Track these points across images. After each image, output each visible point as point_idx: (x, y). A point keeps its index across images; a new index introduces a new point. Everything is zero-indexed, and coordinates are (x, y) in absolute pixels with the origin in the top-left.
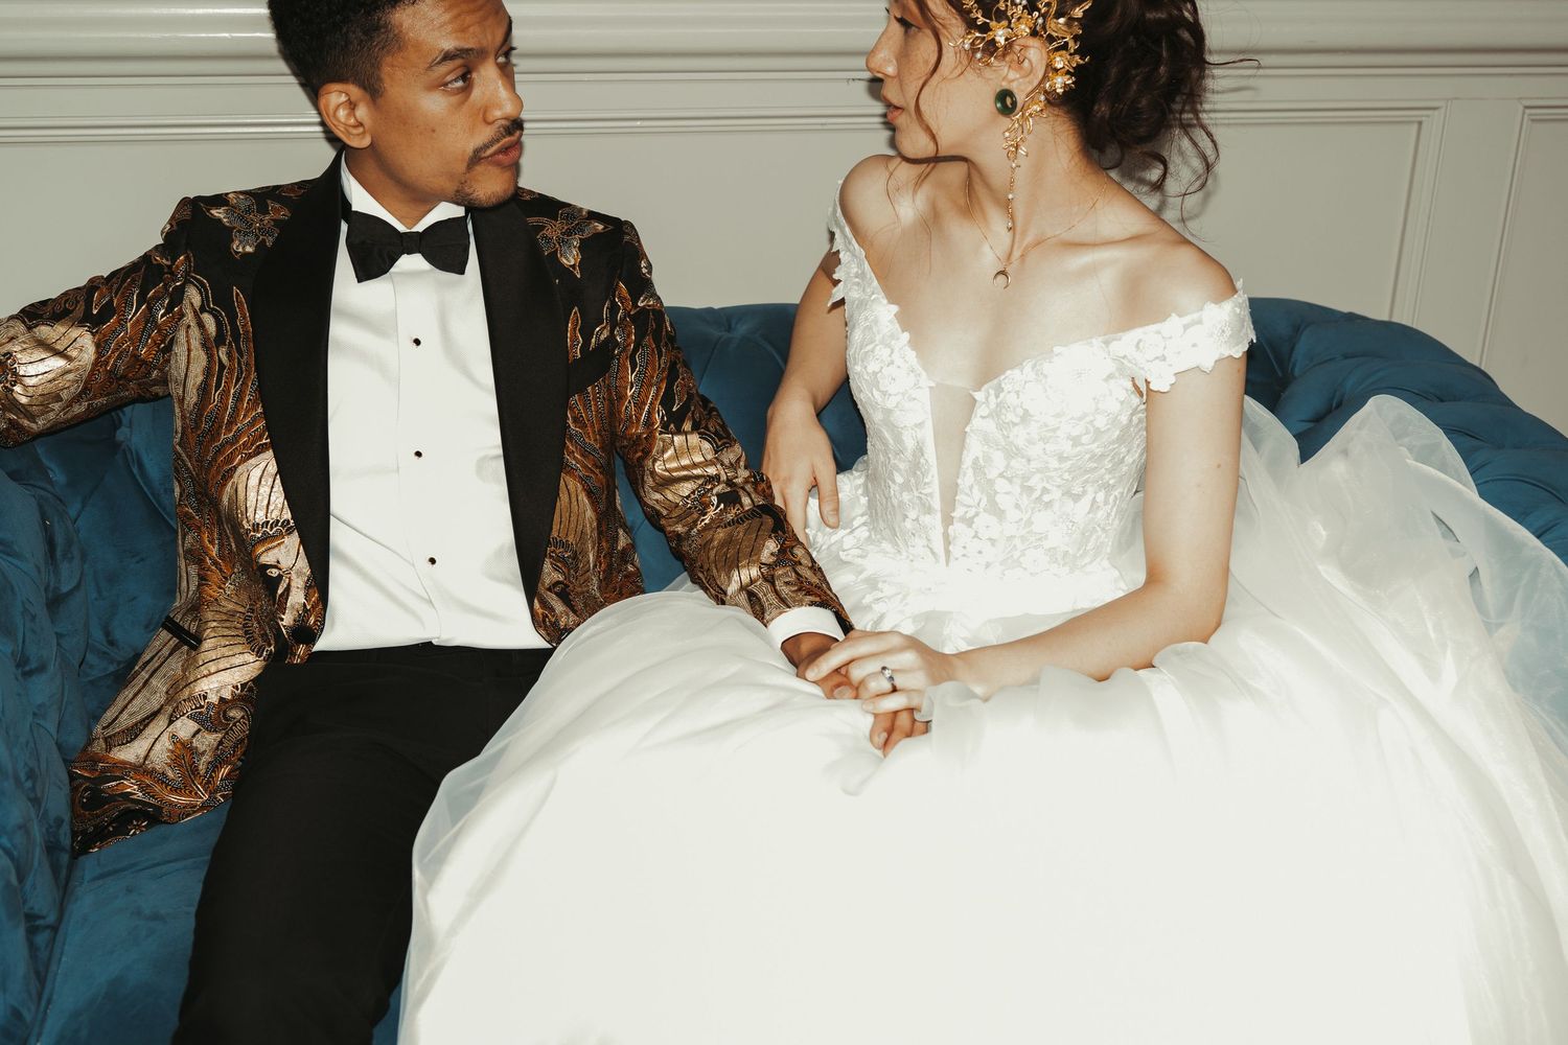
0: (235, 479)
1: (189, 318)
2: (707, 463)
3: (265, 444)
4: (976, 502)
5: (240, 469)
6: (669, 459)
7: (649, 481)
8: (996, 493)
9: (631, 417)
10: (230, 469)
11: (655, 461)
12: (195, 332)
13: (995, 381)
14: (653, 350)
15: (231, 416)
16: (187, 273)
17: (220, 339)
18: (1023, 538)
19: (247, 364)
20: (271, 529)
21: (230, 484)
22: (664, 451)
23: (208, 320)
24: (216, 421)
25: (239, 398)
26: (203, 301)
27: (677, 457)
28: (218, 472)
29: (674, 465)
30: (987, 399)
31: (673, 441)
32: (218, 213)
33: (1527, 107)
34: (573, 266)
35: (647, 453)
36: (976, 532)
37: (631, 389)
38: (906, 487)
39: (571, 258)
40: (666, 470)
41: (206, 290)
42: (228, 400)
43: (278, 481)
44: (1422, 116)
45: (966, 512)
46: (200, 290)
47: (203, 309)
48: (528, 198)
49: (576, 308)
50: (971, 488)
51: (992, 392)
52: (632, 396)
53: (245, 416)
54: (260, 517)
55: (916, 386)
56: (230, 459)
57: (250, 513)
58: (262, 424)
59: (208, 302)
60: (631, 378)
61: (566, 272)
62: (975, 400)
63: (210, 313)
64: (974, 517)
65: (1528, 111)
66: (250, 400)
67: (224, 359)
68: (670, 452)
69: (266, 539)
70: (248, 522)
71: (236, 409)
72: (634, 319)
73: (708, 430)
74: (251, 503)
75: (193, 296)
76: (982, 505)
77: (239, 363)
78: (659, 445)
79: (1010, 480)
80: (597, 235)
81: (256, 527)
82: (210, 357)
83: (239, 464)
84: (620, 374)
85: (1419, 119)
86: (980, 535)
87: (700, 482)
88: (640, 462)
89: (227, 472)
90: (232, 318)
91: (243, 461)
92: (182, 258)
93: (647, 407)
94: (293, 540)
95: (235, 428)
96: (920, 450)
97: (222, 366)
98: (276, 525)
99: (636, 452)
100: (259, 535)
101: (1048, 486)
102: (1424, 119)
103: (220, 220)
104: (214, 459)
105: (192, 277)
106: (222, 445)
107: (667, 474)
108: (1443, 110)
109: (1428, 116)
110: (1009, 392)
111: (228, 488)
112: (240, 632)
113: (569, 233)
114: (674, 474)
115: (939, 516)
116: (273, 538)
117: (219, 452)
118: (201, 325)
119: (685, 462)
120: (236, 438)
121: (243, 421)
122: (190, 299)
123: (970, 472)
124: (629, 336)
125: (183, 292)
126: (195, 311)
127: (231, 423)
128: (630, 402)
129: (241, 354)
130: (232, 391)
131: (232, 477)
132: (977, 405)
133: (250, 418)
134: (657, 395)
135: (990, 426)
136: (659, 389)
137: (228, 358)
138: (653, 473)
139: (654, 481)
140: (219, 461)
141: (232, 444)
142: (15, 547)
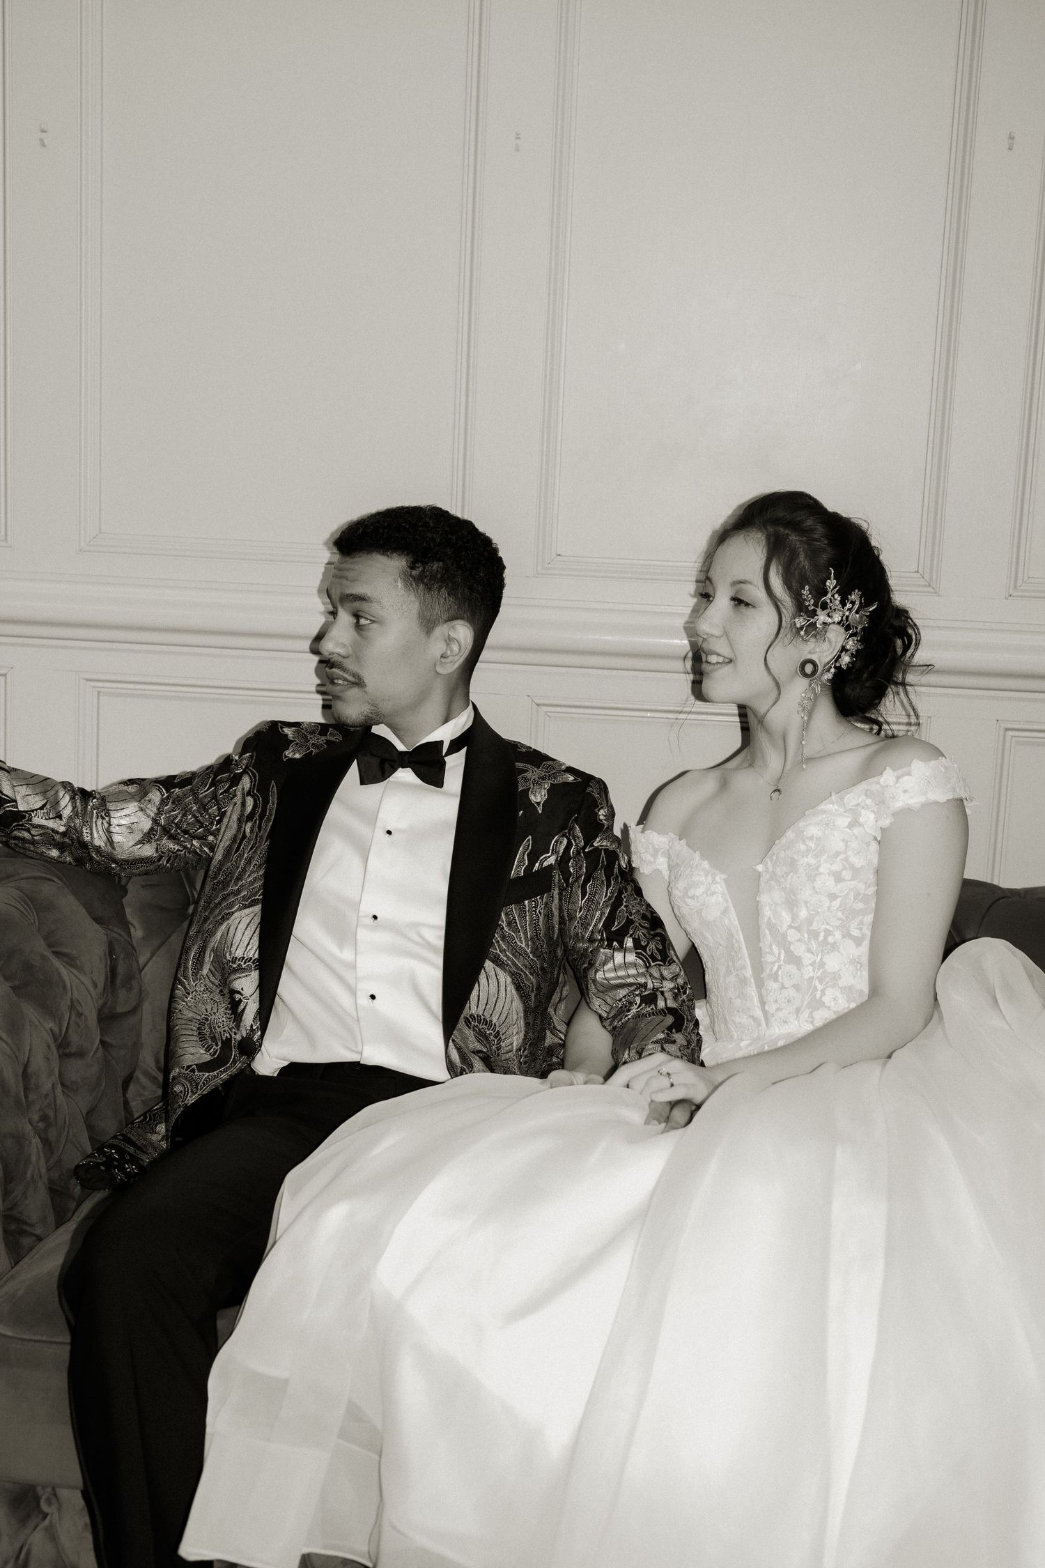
0: (230, 921)
1: (238, 799)
2: (639, 975)
3: (258, 899)
5: (236, 915)
6: (609, 970)
7: (592, 988)
8: (790, 943)
9: (578, 934)
10: (229, 913)
11: (597, 971)
12: (238, 807)
14: (603, 882)
15: (239, 874)
16: (247, 767)
17: (250, 817)
19: (261, 838)
20: (245, 963)
21: (226, 923)
22: (605, 963)
23: (250, 802)
24: (229, 875)
25: (249, 862)
26: (250, 788)
27: (615, 969)
28: (220, 913)
29: (612, 975)
31: (613, 956)
32: (286, 730)
34: (538, 804)
35: (591, 965)
37: (580, 912)
39: (538, 797)
40: (605, 979)
41: (255, 781)
42: (241, 861)
43: (258, 929)
46: (251, 779)
47: (249, 794)
48: (524, 750)
49: (530, 837)
50: (771, 946)
52: (580, 918)
53: (249, 876)
54: (239, 954)
56: (231, 906)
57: (233, 949)
58: (258, 884)
59: (254, 789)
60: (581, 903)
61: (531, 806)
62: (759, 873)
63: (252, 797)
66: (256, 864)
67: (248, 830)
68: (610, 965)
69: (239, 969)
70: (230, 955)
71: (244, 870)
72: (587, 855)
73: (646, 952)
74: (236, 941)
75: (246, 782)
76: (782, 957)
77: (257, 836)
78: (601, 957)
79: (798, 928)
80: (566, 784)
81: (234, 960)
82: (239, 828)
83: (236, 911)
84: (573, 900)
87: (632, 989)
88: (586, 970)
89: (226, 915)
90: (266, 802)
91: (240, 909)
92: (248, 754)
93: (591, 927)
94: (255, 975)
95: (240, 883)
97: (244, 836)
98: (249, 961)
99: (584, 964)
100: (235, 966)
101: (828, 927)
103: (286, 735)
104: (220, 903)
105: (250, 770)
106: (228, 895)
107: (606, 982)
111: (223, 927)
112: (195, 1033)
113: (543, 778)
114: (611, 982)
116: (244, 970)
117: (224, 899)
118: (243, 804)
119: (621, 973)
120: (239, 891)
121: (248, 879)
122: (243, 785)
123: (767, 933)
124: (581, 868)
125: (240, 780)
126: (243, 794)
127: (238, 879)
128: (578, 923)
129: (260, 830)
130: (246, 855)
131: (228, 919)
133: (253, 878)
134: (600, 919)
136: (602, 913)
137: (251, 831)
138: (594, 981)
139: (596, 988)
140: (223, 906)
141: (235, 895)
142: (78, 963)
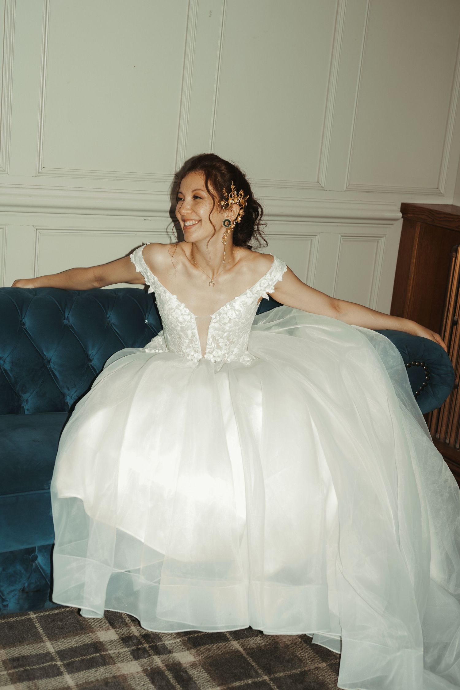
4: (213, 347)
8: (219, 343)
13: (218, 311)
18: (228, 353)
30: (216, 317)
33: (342, 236)
36: (214, 355)
38: (188, 347)
44: (312, 238)
45: (210, 350)
50: (211, 343)
51: (217, 315)
55: (191, 318)
62: (212, 318)
64: (213, 351)
65: (342, 237)
76: (215, 347)
79: (223, 338)
85: (311, 239)
86: (215, 356)
96: (194, 336)
101: (234, 337)
102: (313, 238)
108: (318, 236)
109: (314, 238)
110: (224, 314)
115: (201, 353)
123: (211, 339)
132: (212, 319)
135: (217, 325)
